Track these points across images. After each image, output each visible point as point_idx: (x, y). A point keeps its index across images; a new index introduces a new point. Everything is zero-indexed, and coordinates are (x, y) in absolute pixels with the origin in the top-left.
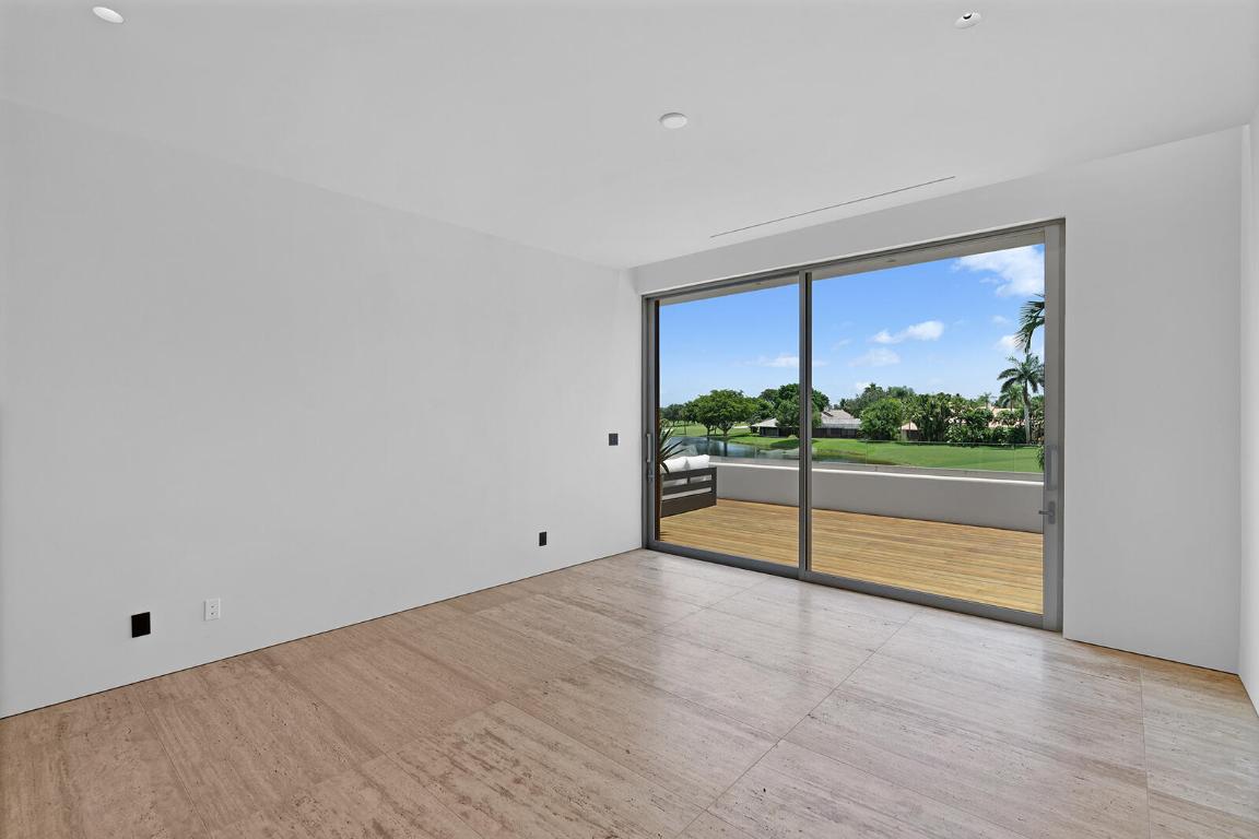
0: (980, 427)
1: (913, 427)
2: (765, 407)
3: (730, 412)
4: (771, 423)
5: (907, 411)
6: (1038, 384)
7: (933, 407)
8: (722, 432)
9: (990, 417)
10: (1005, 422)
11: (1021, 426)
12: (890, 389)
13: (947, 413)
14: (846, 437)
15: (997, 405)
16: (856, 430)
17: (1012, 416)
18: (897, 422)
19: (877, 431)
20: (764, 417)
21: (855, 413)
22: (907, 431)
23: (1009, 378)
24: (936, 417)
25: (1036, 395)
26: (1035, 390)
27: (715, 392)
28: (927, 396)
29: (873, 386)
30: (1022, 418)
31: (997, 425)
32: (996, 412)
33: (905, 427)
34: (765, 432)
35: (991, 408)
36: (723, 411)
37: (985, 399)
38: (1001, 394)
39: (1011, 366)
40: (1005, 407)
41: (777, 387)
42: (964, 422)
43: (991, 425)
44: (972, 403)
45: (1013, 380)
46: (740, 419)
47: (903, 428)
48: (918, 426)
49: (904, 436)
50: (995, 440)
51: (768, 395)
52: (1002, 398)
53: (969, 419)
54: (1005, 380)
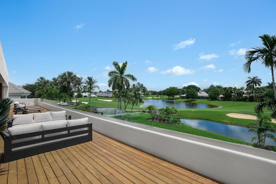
0: (241, 96)
1: (222, 96)
2: (184, 91)
3: (174, 92)
4: (185, 95)
5: (221, 92)
6: (257, 84)
7: (228, 91)
8: (172, 98)
9: (243, 93)
10: (248, 95)
11: (252, 95)
12: (216, 86)
13: (232, 92)
14: (205, 99)
15: (246, 90)
16: (207, 97)
17: (250, 93)
18: (218, 95)
19: (212, 97)
20: (183, 94)
21: (207, 92)
22: (221, 97)
23: (249, 83)
24: (229, 93)
25: (256, 87)
26: (256, 86)
27: (170, 87)
28: (226, 88)
29: (212, 85)
30: (253, 93)
31: (246, 95)
32: (245, 92)
33: (220, 96)
34: (183, 98)
35: (244, 91)
36: (172, 92)
37: (242, 88)
38: (247, 87)
39: (249, 79)
40: (248, 90)
41: (187, 86)
42: (236, 94)
43: (244, 95)
44: (239, 89)
45: (250, 83)
46: (177, 94)
47: (219, 96)
48: (224, 96)
49: (220, 98)
50: (245, 100)
51: (185, 88)
52: (247, 88)
53: (237, 94)
54: (247, 83)
